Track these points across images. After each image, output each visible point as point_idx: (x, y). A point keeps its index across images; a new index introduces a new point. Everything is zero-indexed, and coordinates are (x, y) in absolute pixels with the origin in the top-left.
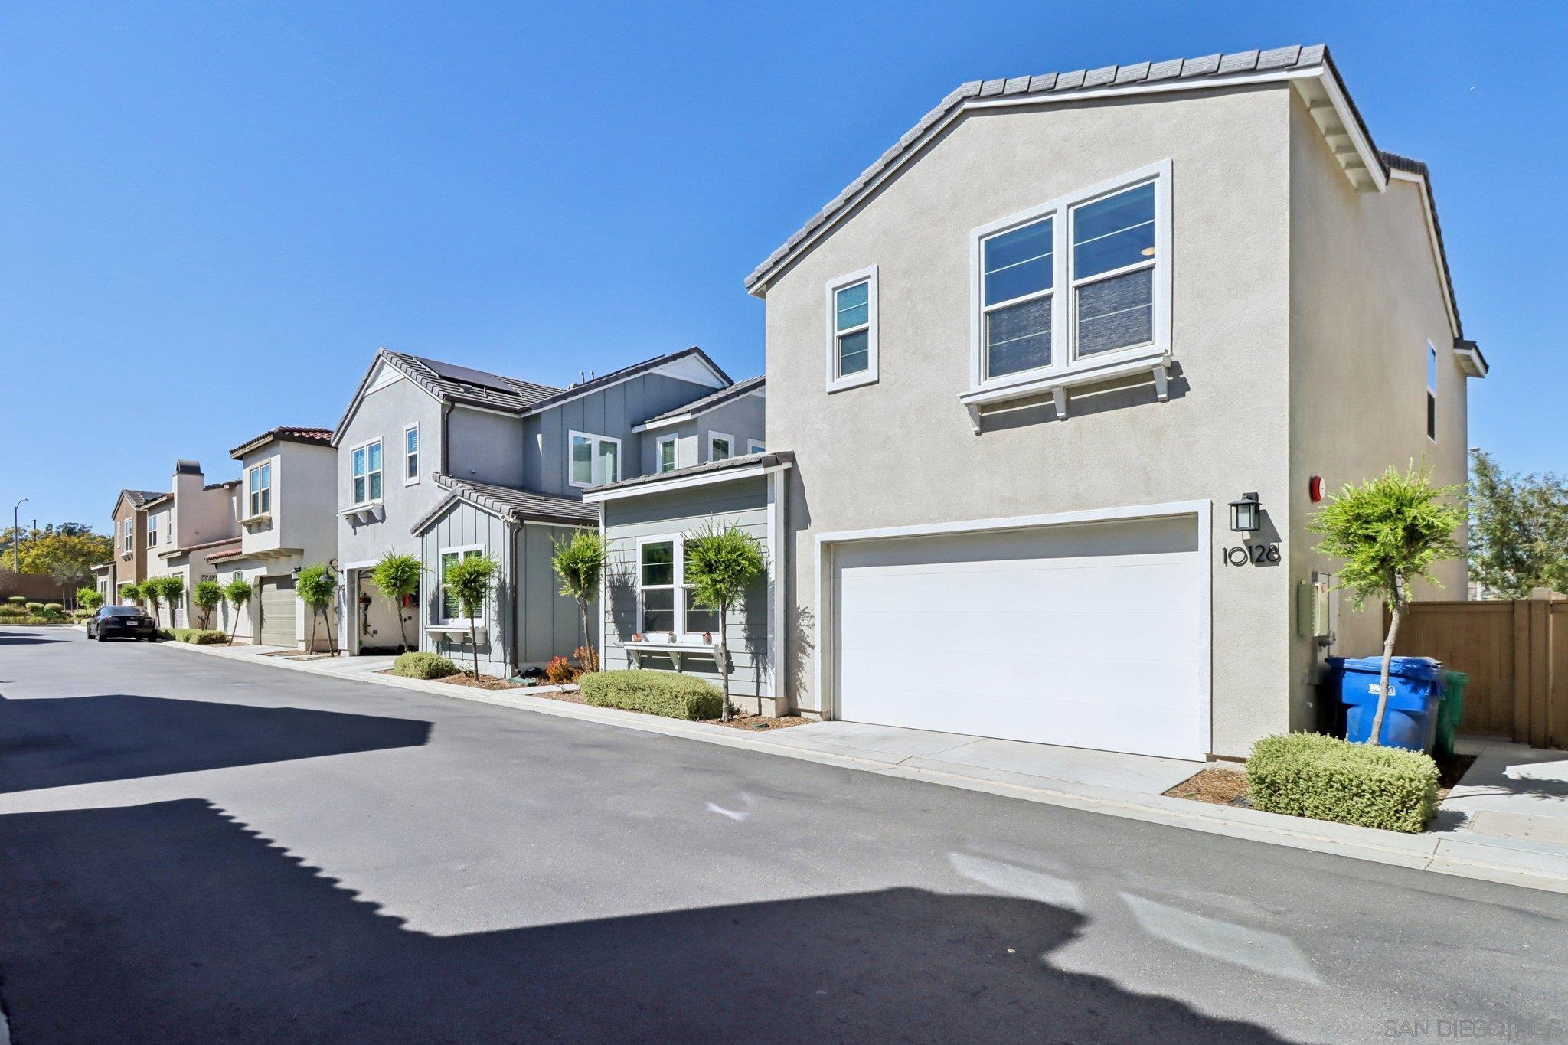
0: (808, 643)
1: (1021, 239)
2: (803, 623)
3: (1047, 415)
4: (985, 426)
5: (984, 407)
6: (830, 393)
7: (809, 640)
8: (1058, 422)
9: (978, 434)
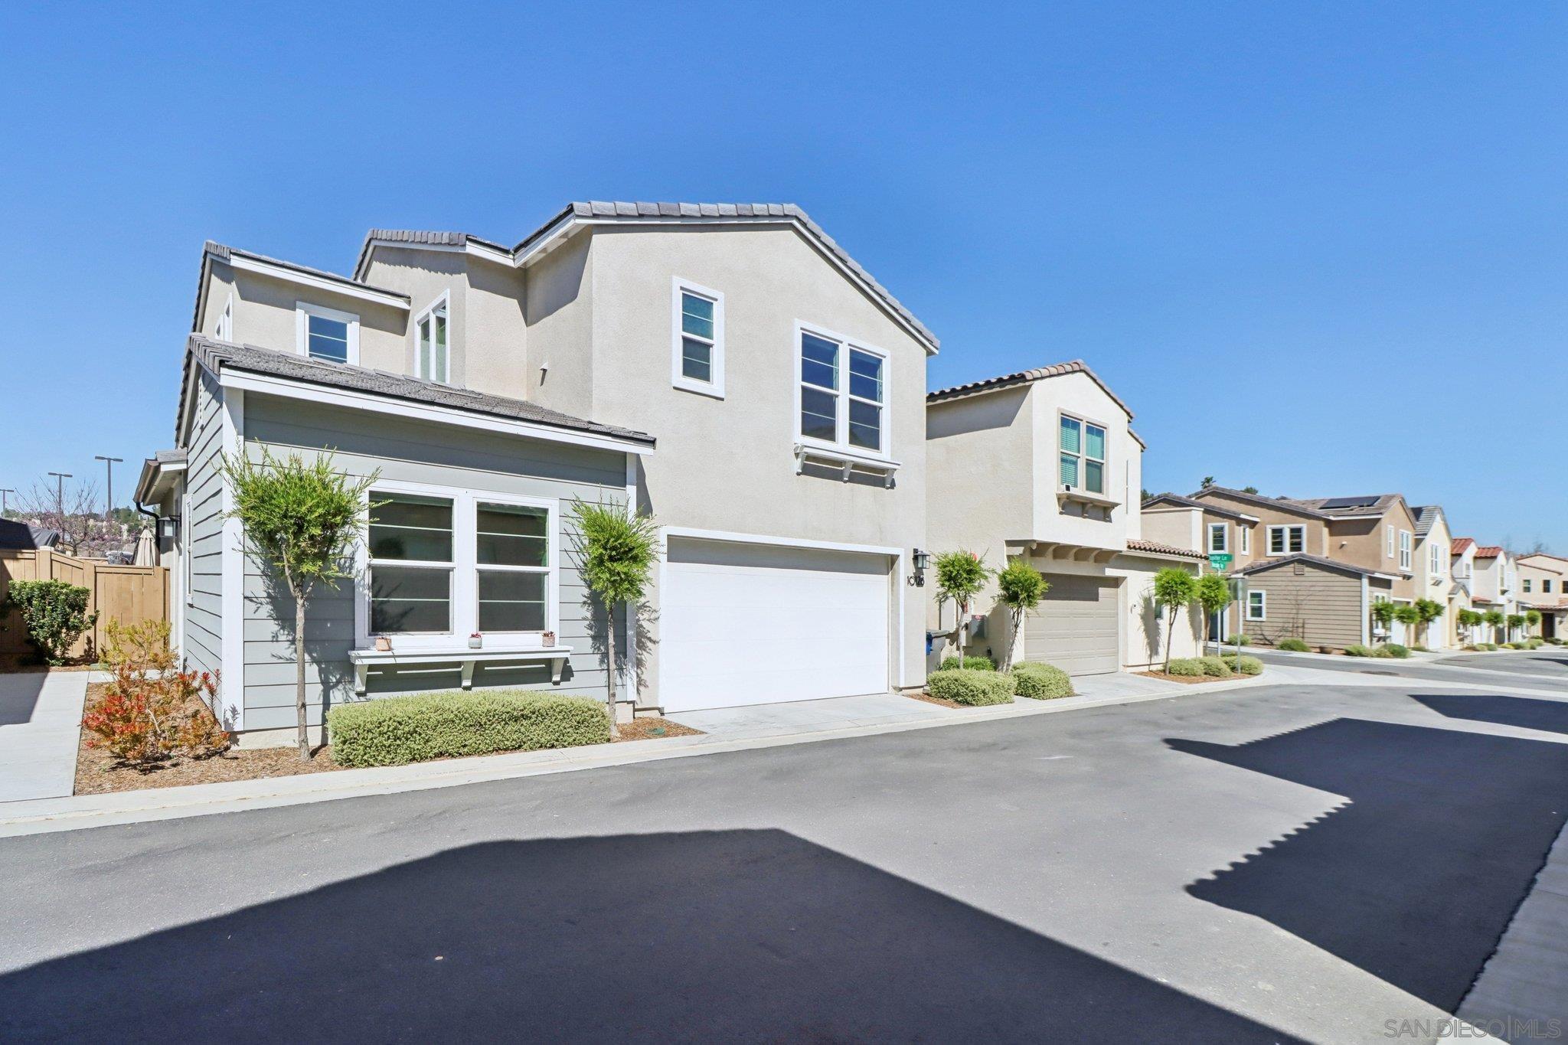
0: (650, 639)
1: (818, 345)
2: (641, 617)
3: (837, 476)
4: (806, 470)
5: (809, 457)
6: (675, 388)
7: (649, 635)
8: (842, 483)
9: (798, 474)
